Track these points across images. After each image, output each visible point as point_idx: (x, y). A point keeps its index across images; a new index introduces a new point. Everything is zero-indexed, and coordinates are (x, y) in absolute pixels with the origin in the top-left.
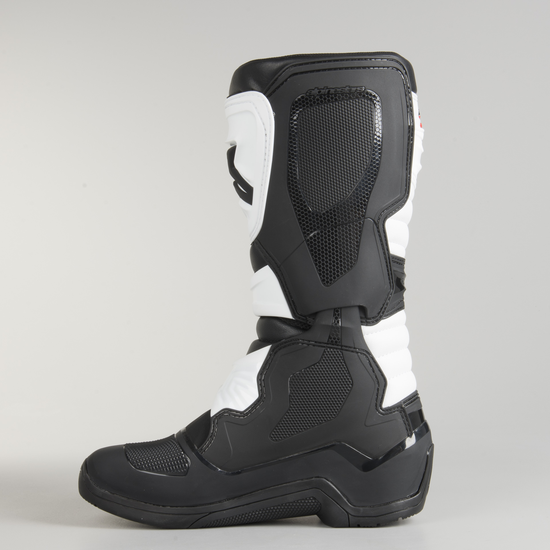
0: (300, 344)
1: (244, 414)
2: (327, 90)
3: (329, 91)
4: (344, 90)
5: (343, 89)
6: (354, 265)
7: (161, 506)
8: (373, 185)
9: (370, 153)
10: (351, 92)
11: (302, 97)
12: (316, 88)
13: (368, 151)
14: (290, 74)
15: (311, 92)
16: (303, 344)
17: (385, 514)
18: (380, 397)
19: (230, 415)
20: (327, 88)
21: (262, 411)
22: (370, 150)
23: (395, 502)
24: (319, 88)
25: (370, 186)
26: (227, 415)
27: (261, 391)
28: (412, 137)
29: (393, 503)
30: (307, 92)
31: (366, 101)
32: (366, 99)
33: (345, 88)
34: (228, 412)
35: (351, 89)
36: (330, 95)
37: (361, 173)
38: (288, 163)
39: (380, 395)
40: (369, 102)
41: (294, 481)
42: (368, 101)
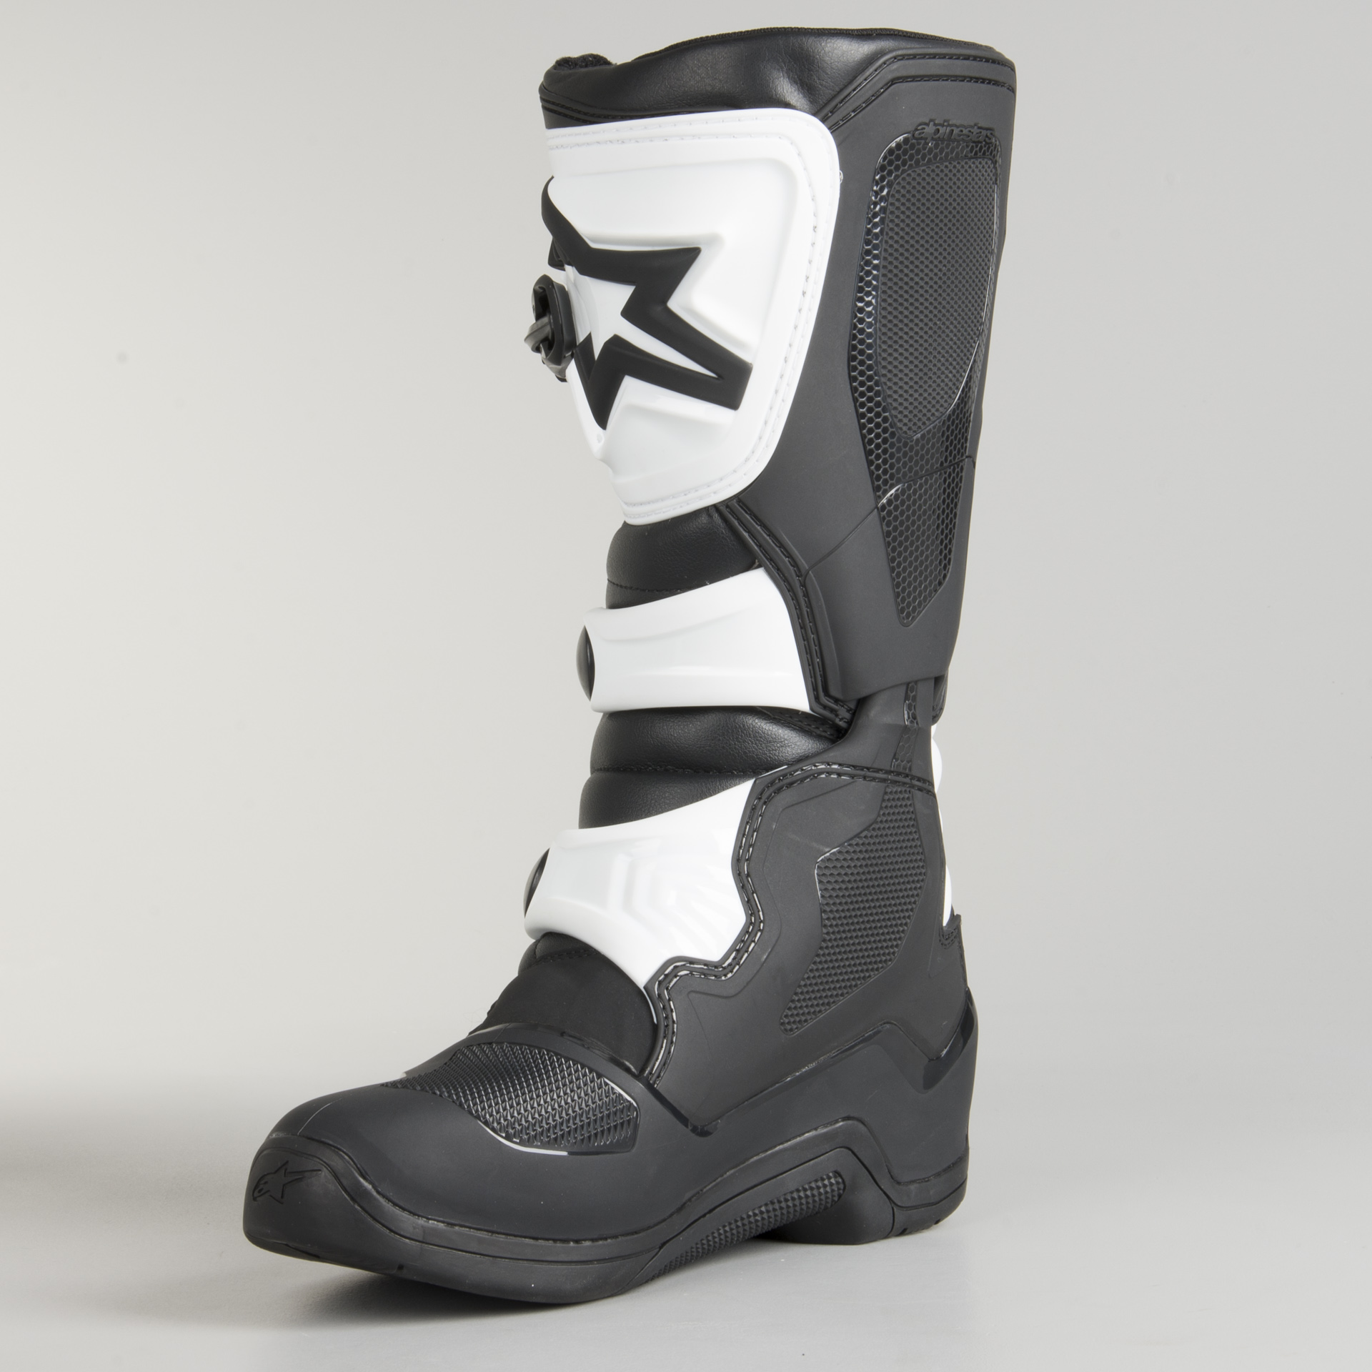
0: (832, 776)
1: (724, 968)
2: (949, 129)
3: (951, 132)
5: (969, 131)
6: (948, 572)
7: (572, 1243)
10: (980, 139)
11: (906, 140)
12: (931, 120)
14: (890, 77)
15: (924, 129)
16: (839, 775)
19: (692, 974)
20: (949, 125)
21: (765, 957)
24: (936, 122)
26: (687, 975)
27: (749, 905)
30: (916, 130)
33: (974, 127)
34: (684, 965)
36: (951, 143)
38: (856, 306)
41: (799, 1136)
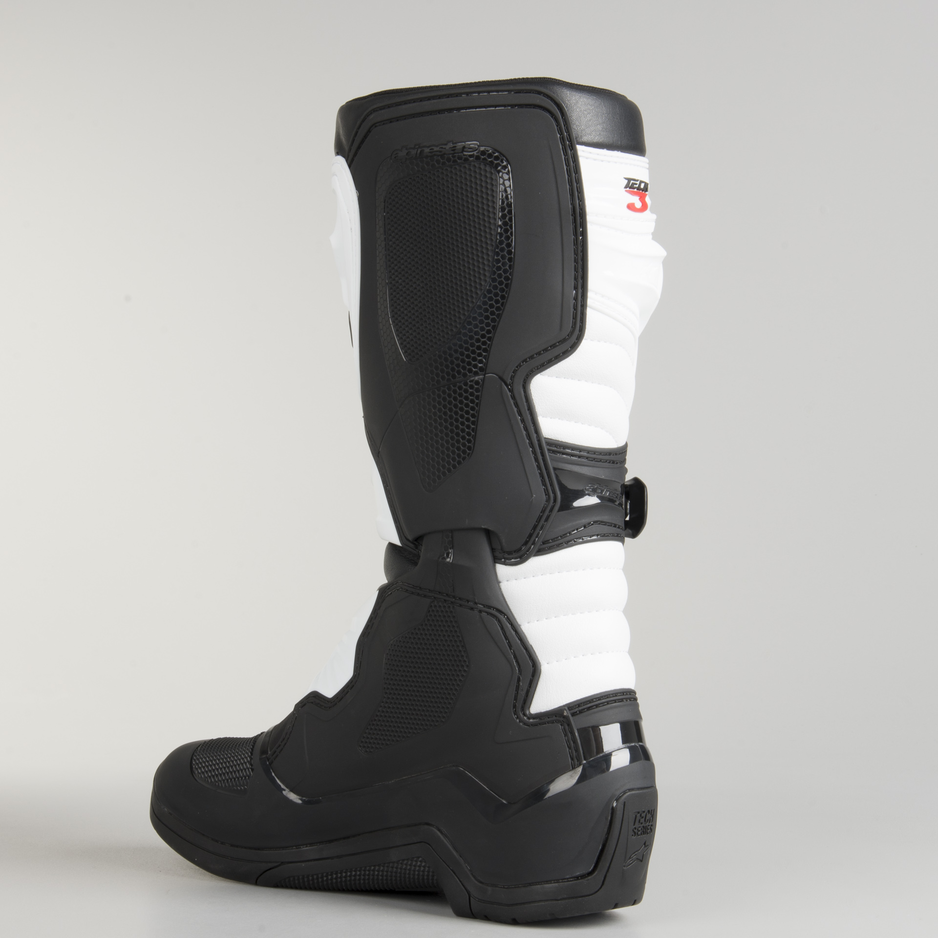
3: (422, 152)
4: (445, 148)
5: (442, 148)
6: (468, 455)
7: (219, 843)
8: (499, 316)
9: (490, 259)
10: (456, 151)
12: (403, 147)
13: (488, 255)
15: (397, 154)
17: (524, 903)
18: (522, 693)
20: (419, 147)
22: (490, 253)
23: (541, 884)
24: (407, 147)
25: (495, 316)
28: (581, 230)
29: (539, 886)
31: (482, 167)
32: (482, 163)
33: (446, 144)
35: (455, 147)
36: (425, 159)
37: (477, 293)
39: (522, 690)
40: (488, 169)
42: (485, 166)
